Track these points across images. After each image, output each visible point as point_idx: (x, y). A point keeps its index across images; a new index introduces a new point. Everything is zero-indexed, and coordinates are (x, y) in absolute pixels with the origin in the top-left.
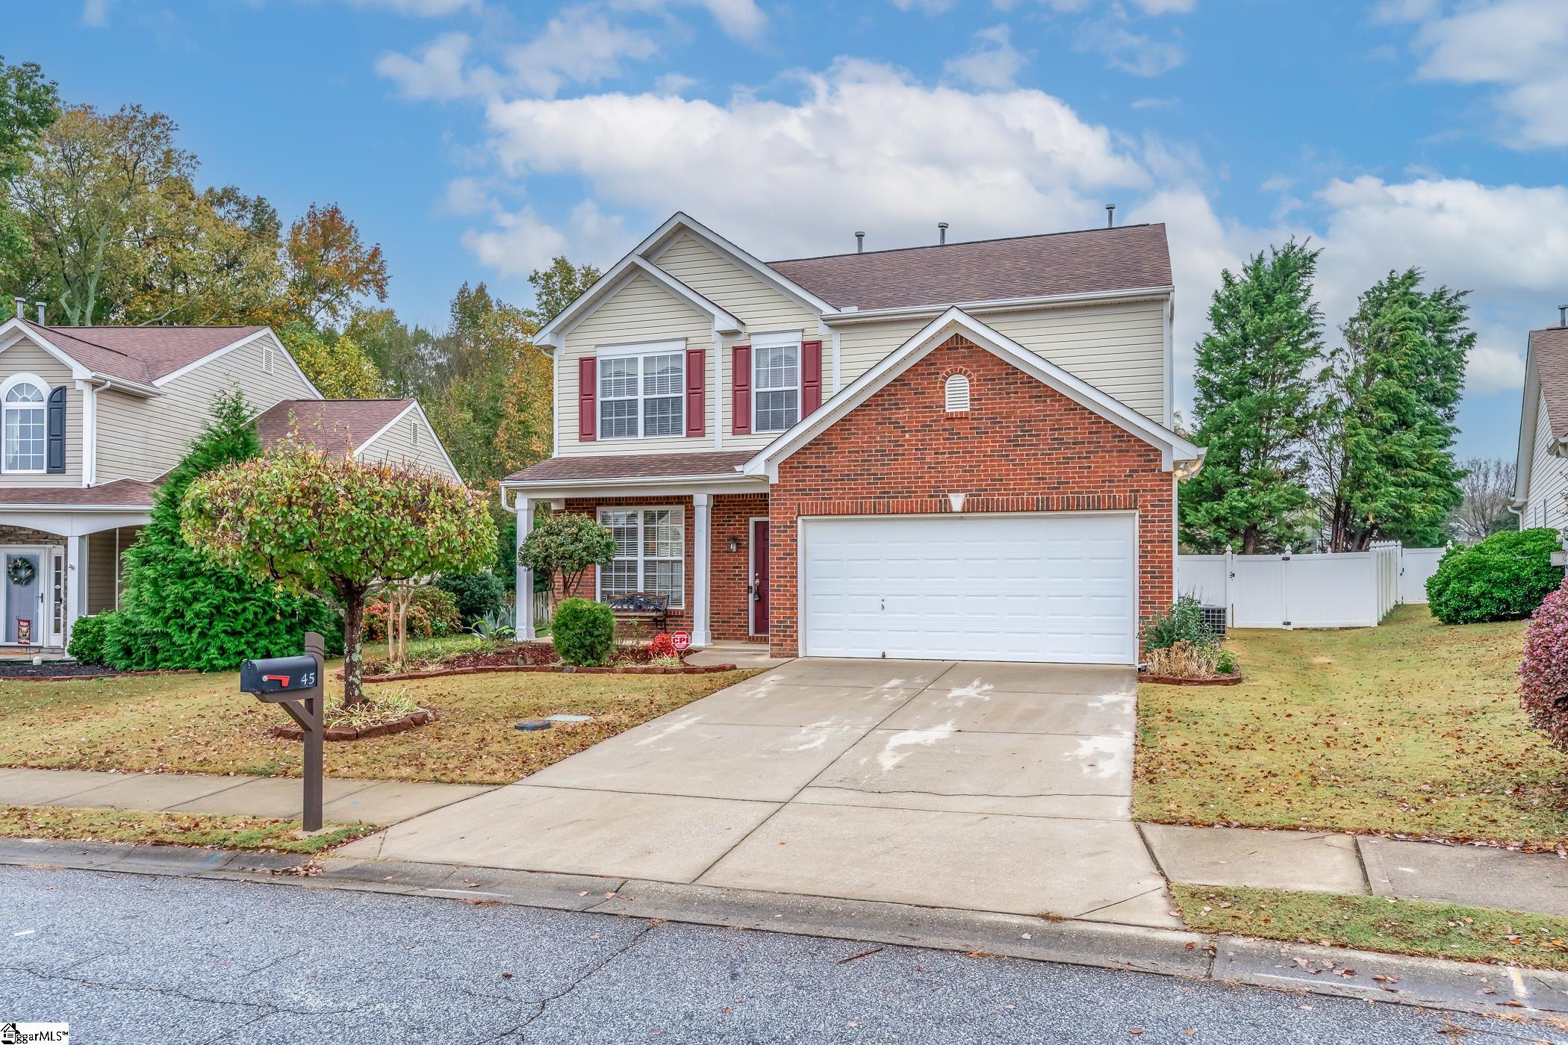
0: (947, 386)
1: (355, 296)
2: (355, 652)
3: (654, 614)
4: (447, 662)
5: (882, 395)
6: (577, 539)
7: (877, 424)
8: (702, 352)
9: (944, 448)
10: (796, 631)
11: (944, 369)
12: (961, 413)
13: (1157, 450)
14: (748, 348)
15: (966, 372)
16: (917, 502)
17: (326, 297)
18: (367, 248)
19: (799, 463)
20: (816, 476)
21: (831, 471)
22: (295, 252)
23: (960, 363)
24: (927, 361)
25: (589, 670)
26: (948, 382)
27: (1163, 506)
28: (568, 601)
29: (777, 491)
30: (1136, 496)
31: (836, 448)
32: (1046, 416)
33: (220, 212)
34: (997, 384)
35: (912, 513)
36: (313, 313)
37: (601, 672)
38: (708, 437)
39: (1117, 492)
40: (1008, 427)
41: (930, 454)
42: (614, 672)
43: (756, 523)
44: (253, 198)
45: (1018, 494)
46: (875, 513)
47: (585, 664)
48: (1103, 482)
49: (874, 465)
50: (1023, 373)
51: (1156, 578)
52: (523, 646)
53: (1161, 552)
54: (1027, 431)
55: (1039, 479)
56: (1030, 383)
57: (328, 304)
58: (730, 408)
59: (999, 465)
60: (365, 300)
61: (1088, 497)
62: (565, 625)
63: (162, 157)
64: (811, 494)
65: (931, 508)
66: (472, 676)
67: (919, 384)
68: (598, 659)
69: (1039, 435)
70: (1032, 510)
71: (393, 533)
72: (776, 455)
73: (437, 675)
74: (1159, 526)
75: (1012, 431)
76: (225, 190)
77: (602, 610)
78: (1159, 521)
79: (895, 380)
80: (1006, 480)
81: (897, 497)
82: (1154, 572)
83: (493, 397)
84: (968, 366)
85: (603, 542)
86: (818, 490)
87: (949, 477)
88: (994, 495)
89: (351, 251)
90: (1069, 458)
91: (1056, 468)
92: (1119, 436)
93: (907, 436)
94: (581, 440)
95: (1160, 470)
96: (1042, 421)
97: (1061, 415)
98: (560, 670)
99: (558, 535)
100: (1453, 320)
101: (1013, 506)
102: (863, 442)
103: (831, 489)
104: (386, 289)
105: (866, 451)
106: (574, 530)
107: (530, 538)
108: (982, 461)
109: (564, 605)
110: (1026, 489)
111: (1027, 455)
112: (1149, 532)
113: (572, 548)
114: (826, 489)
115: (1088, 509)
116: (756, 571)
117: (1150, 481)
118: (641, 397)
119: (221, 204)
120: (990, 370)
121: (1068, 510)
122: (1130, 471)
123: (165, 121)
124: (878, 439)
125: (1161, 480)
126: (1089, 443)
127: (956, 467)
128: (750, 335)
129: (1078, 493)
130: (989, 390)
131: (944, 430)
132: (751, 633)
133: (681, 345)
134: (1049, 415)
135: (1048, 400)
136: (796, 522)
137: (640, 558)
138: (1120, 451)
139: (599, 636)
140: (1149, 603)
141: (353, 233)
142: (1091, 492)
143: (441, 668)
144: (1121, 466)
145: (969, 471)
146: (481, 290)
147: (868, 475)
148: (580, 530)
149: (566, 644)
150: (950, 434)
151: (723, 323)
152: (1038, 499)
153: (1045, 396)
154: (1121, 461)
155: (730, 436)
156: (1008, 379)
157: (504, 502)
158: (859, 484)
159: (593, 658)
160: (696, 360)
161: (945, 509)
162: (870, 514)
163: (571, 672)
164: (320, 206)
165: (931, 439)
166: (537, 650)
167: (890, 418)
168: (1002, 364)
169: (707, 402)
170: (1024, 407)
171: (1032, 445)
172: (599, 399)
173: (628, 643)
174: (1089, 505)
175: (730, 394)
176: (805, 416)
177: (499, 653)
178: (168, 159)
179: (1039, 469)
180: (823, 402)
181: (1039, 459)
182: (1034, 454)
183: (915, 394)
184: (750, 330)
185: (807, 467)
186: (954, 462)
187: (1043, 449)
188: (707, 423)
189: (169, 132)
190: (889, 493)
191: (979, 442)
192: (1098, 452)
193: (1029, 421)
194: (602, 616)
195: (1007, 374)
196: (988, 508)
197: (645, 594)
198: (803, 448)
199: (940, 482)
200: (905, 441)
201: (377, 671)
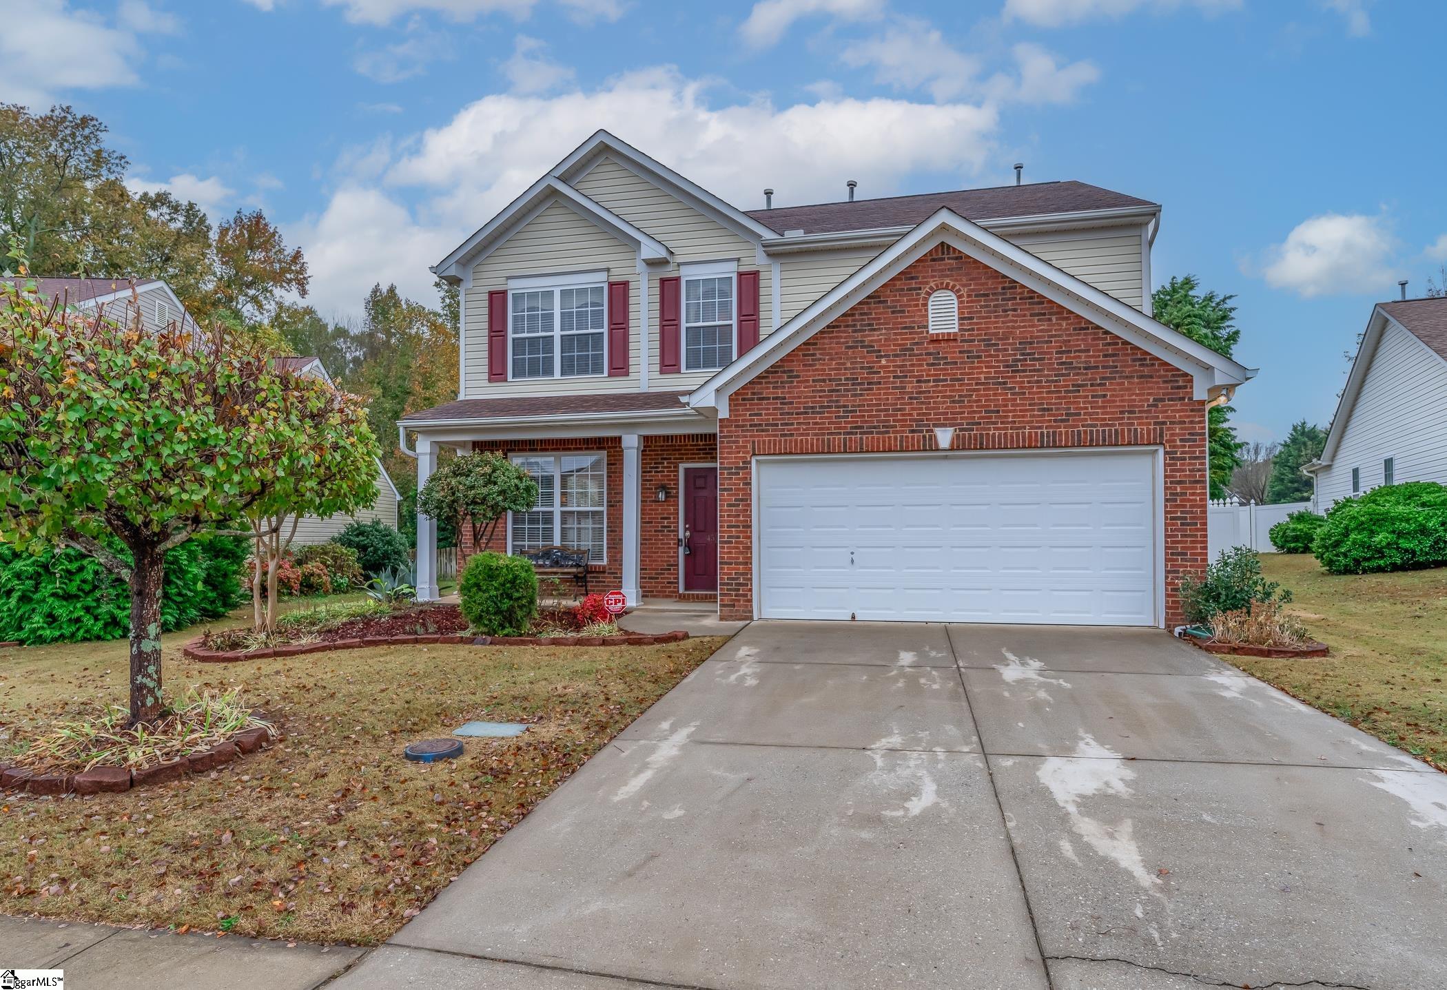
0: (930, 303)
1: (278, 292)
2: (148, 637)
3: (574, 570)
4: (330, 631)
5: (853, 315)
6: (490, 481)
7: (848, 348)
8: (625, 284)
9: (927, 375)
10: (751, 590)
11: (927, 283)
12: (949, 334)
13: (1186, 375)
14: (677, 279)
15: (954, 286)
16: (896, 438)
17: (252, 292)
18: (289, 250)
19: (753, 394)
20: (775, 409)
21: (791, 403)
22: (224, 251)
23: (947, 276)
24: (906, 274)
25: (507, 641)
26: (931, 299)
27: (1195, 440)
28: (479, 556)
29: (727, 426)
30: (1161, 430)
31: (798, 376)
32: (1052, 336)
33: (153, 214)
34: (992, 300)
35: (890, 451)
36: (239, 306)
37: (523, 643)
38: (632, 376)
39: (1139, 424)
40: (1006, 350)
41: (911, 382)
42: (538, 643)
43: (687, 470)
44: (184, 203)
45: (1018, 428)
46: (845, 452)
47: (501, 633)
48: (1122, 412)
49: (844, 396)
50: (1023, 286)
51: (1188, 524)
52: (425, 608)
53: (1193, 494)
54: (1029, 354)
55: (1044, 410)
56: (1031, 298)
57: (254, 299)
58: (657, 344)
59: (995, 395)
60: (289, 296)
61: (1104, 431)
62: (477, 585)
63: (92, 156)
64: (768, 430)
65: (913, 445)
66: (356, 652)
67: (898, 301)
68: (518, 628)
69: (1043, 359)
70: (1036, 447)
71: (180, 435)
72: (726, 384)
73: (311, 651)
74: (1190, 464)
75: (1010, 355)
76: (158, 195)
77: (522, 567)
78: (1190, 458)
79: (868, 297)
80: (1003, 411)
81: (872, 433)
82: (1185, 518)
83: (401, 377)
84: (956, 280)
85: (522, 486)
86: (777, 425)
87: (934, 408)
88: (989, 429)
89: (275, 253)
90: (1079, 386)
91: (1065, 397)
92: (1141, 360)
93: (883, 362)
94: (490, 380)
95: (1190, 399)
96: (1047, 342)
97: (1070, 335)
98: (470, 641)
99: (468, 476)
100: (1224, 318)
101: (1012, 441)
102: (830, 369)
103: (792, 424)
104: (307, 287)
105: (834, 380)
106: (488, 470)
107: (433, 479)
108: (974, 390)
109: (475, 560)
110: (1028, 422)
111: (1029, 382)
112: (1178, 470)
113: (485, 491)
114: (786, 424)
115: (1104, 445)
116: (686, 522)
117: (1179, 411)
118: (557, 333)
119: (154, 207)
120: (983, 284)
121: (1079, 446)
122: (1155, 400)
123: (95, 122)
124: (849, 365)
125: (1192, 410)
126: (1104, 367)
127: (943, 397)
128: (679, 265)
129: (1091, 426)
130: (981, 307)
131: (927, 354)
132: (681, 591)
133: (603, 276)
134: (1055, 336)
135: (1054, 318)
136: (750, 463)
137: (557, 509)
138: (1141, 377)
139: (519, 598)
140: (1179, 554)
141: (276, 238)
142: (1108, 425)
143: (318, 641)
144: (1143, 394)
145: (959, 402)
146: (392, 290)
147: (837, 407)
148: (494, 471)
149: (477, 610)
150: (935, 359)
151: (650, 250)
152: (1042, 433)
153: (1051, 314)
154: (1143, 389)
155: (657, 375)
156: (1004, 294)
157: (402, 445)
158: (827, 418)
159: (511, 626)
160: (619, 292)
161: (930, 446)
162: (839, 452)
163: (484, 644)
164: (246, 212)
165: (912, 365)
166: (440, 612)
167: (862, 341)
168: (997, 277)
169: (632, 338)
170: (1024, 327)
171: (1034, 370)
172: (511, 336)
173: (548, 602)
174: (1104, 440)
175: (657, 329)
176: (741, 354)
177: (395, 618)
178: (98, 159)
179: (1043, 398)
180: (762, 338)
181: (1043, 387)
182: (1038, 382)
183: (893, 312)
184: (680, 259)
185: (763, 399)
186: (940, 392)
187: (1048, 376)
188: (632, 361)
189: (98, 133)
190: (862, 427)
191: (970, 368)
192: (1114, 378)
193: (1031, 343)
194: (523, 574)
195: (1003, 288)
196: (981, 444)
197: (563, 549)
198: (758, 377)
199: (924, 414)
200: (880, 367)
201: (235, 645)
